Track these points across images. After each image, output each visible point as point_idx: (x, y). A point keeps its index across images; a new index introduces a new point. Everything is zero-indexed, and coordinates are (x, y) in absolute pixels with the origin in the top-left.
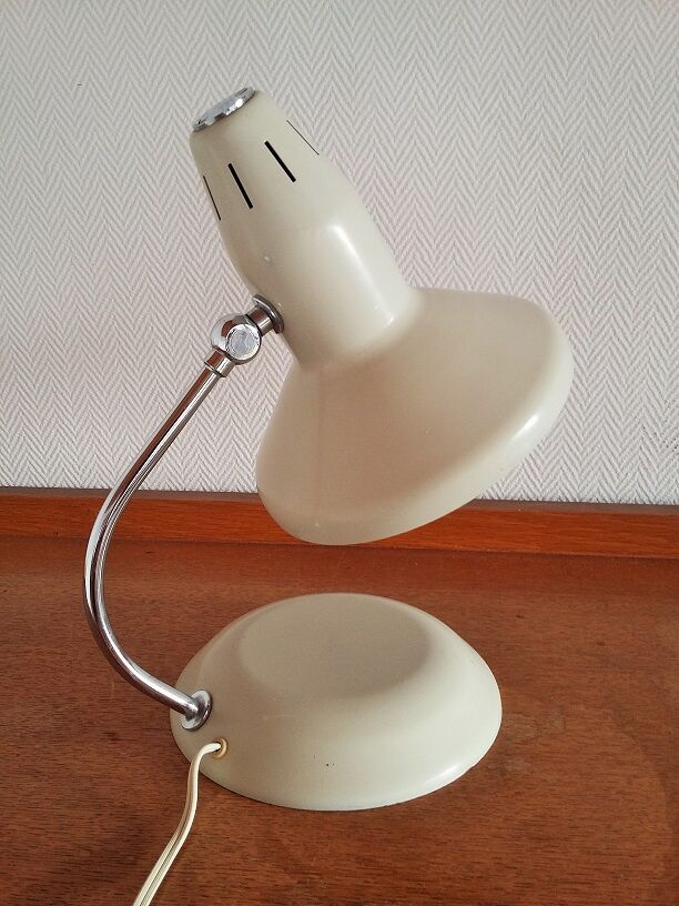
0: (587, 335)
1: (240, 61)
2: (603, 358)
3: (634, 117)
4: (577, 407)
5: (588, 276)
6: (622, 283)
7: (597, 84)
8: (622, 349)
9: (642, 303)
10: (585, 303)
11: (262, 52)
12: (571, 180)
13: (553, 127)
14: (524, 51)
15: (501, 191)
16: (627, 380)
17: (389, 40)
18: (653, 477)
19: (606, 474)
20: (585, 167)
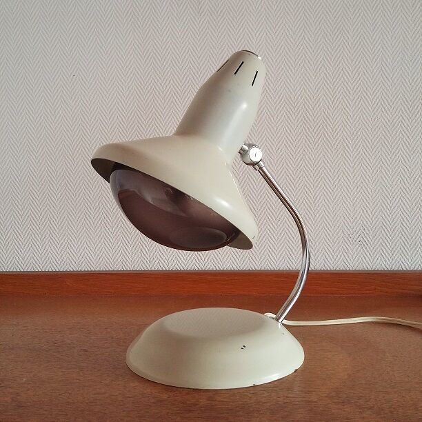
0: (312, 186)
1: (149, 65)
2: (320, 198)
3: (325, 88)
4: (310, 222)
5: (310, 158)
6: (326, 162)
7: (308, 75)
8: (329, 193)
9: (336, 171)
10: (310, 171)
11: (158, 62)
12: (299, 116)
13: (289, 93)
14: (274, 61)
15: (268, 121)
16: (333, 208)
17: (215, 57)
18: (350, 256)
19: (327, 256)
20: (305, 110)
